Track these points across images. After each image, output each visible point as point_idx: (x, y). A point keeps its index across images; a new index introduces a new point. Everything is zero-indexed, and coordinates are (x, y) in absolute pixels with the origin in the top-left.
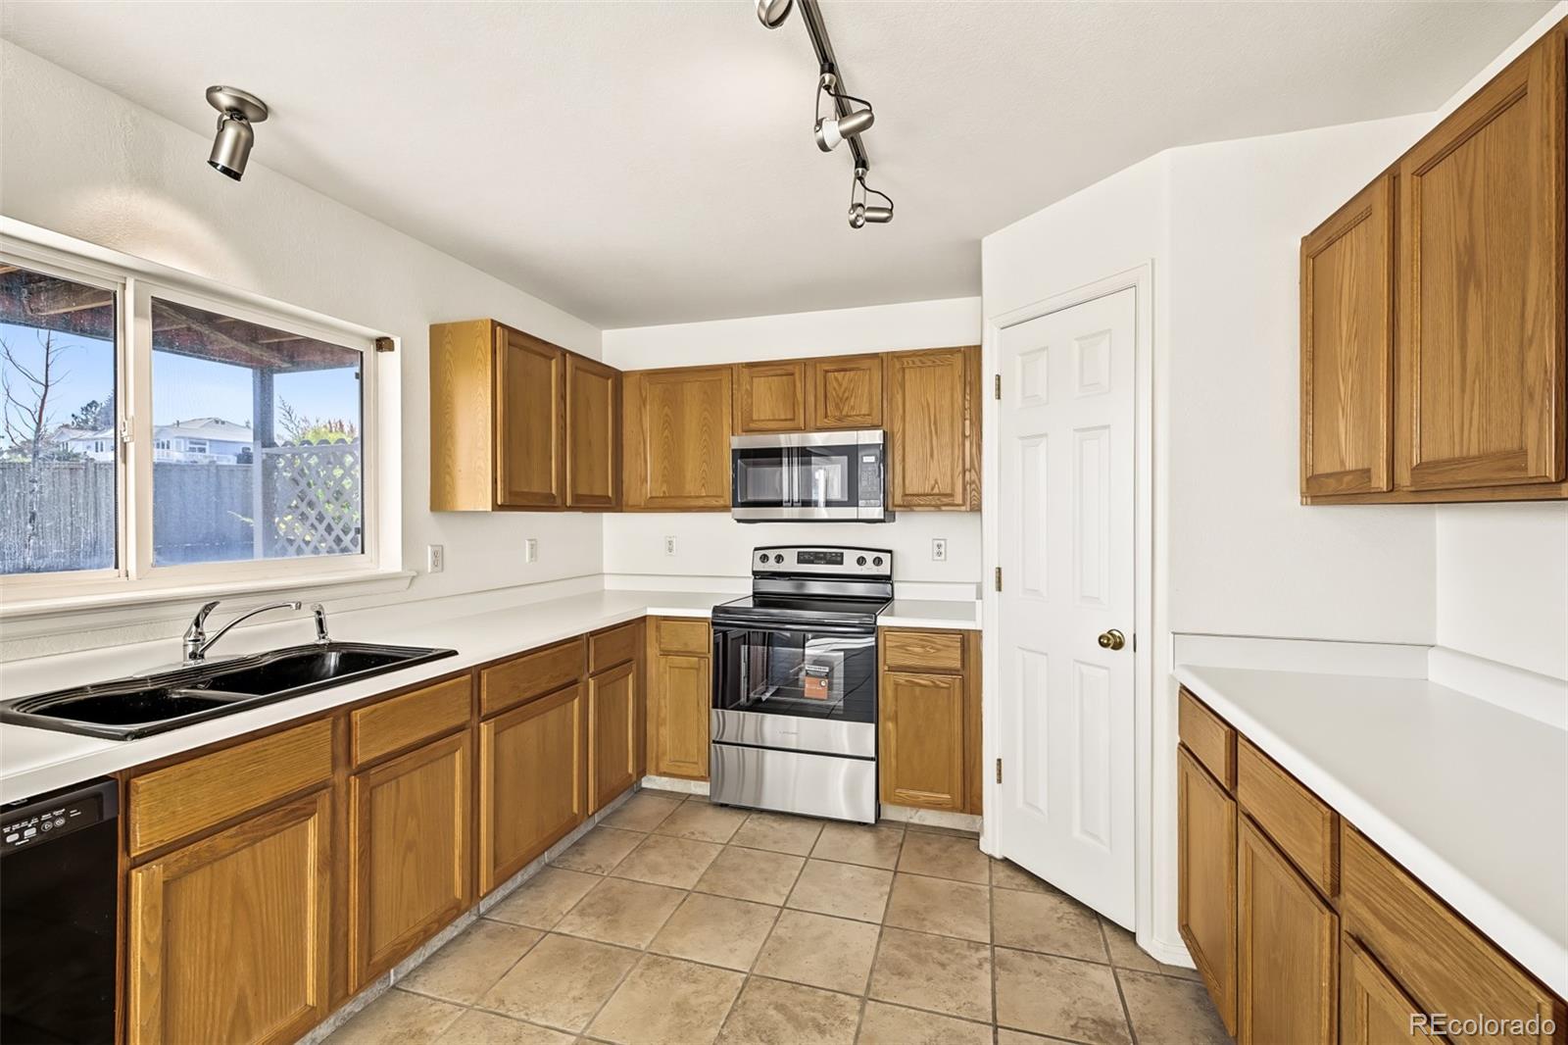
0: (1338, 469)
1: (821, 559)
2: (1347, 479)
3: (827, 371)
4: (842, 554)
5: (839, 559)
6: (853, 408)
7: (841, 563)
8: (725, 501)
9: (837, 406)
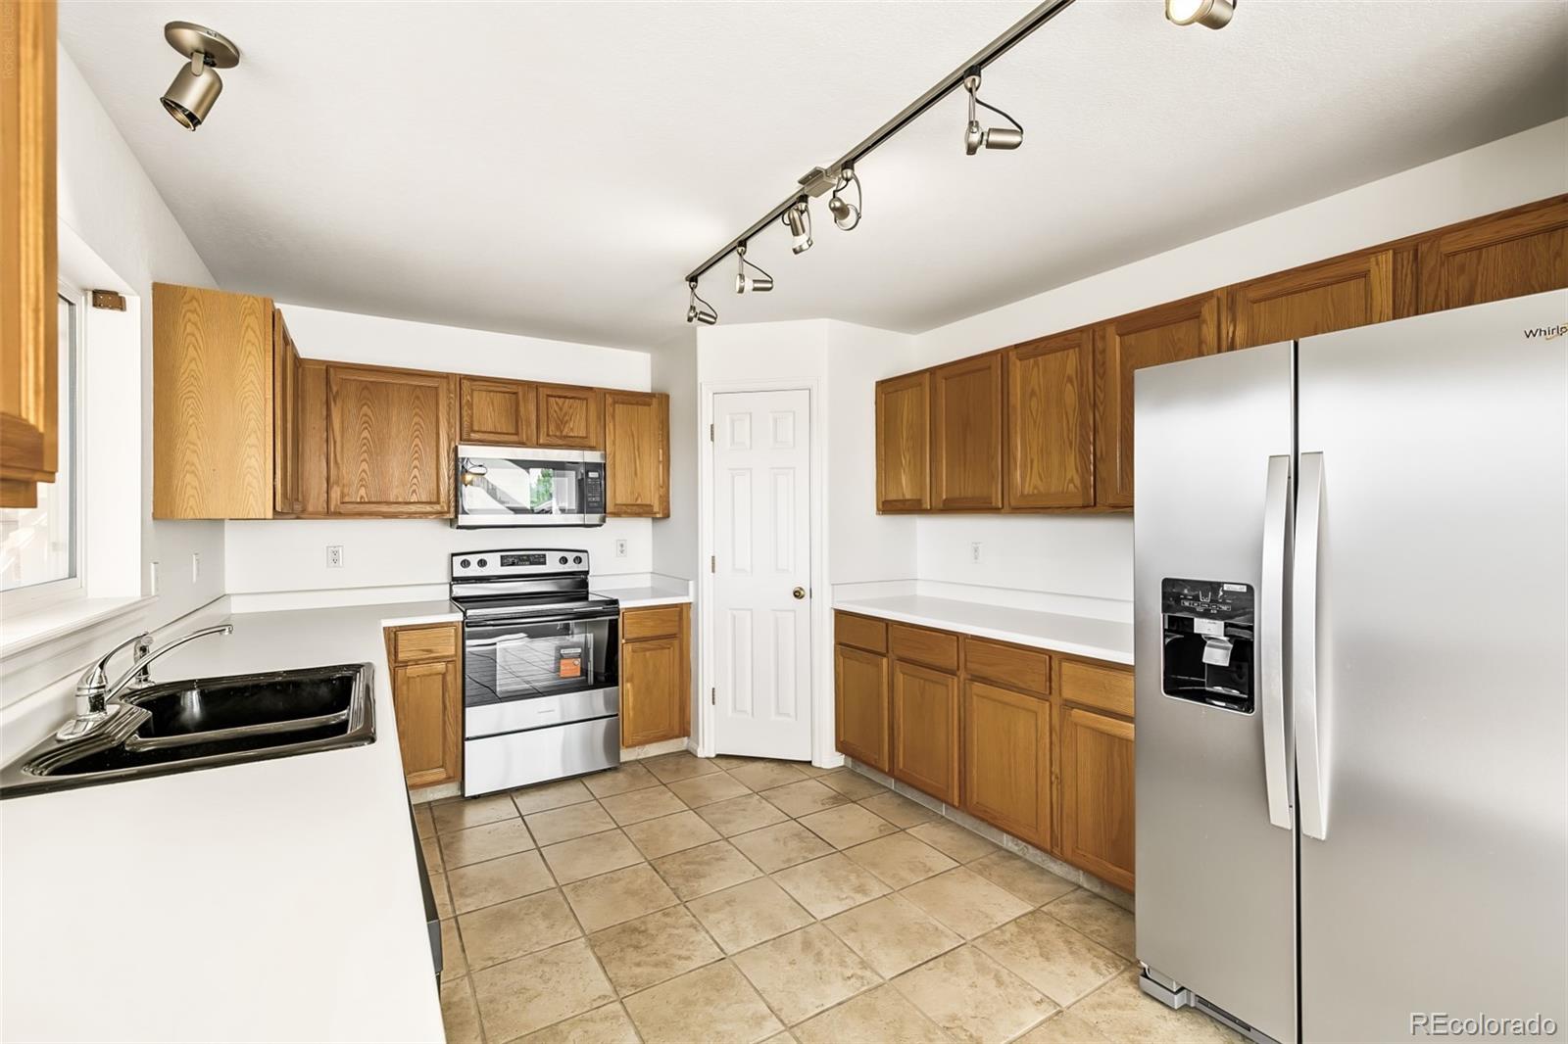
0: (901, 498)
1: (524, 560)
2: (907, 503)
3: (548, 396)
4: (544, 555)
5: (542, 560)
6: (572, 430)
7: (544, 563)
8: (442, 507)
9: (558, 427)
